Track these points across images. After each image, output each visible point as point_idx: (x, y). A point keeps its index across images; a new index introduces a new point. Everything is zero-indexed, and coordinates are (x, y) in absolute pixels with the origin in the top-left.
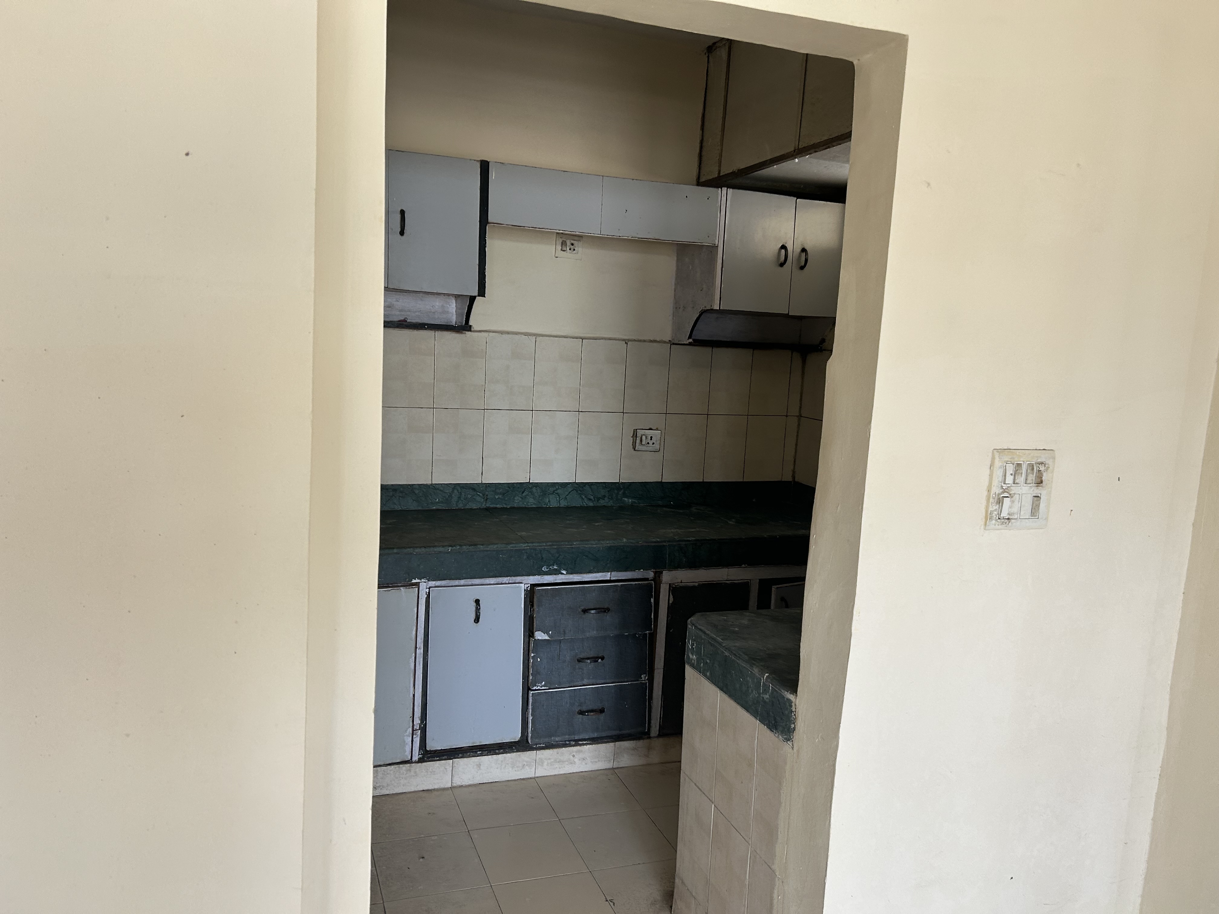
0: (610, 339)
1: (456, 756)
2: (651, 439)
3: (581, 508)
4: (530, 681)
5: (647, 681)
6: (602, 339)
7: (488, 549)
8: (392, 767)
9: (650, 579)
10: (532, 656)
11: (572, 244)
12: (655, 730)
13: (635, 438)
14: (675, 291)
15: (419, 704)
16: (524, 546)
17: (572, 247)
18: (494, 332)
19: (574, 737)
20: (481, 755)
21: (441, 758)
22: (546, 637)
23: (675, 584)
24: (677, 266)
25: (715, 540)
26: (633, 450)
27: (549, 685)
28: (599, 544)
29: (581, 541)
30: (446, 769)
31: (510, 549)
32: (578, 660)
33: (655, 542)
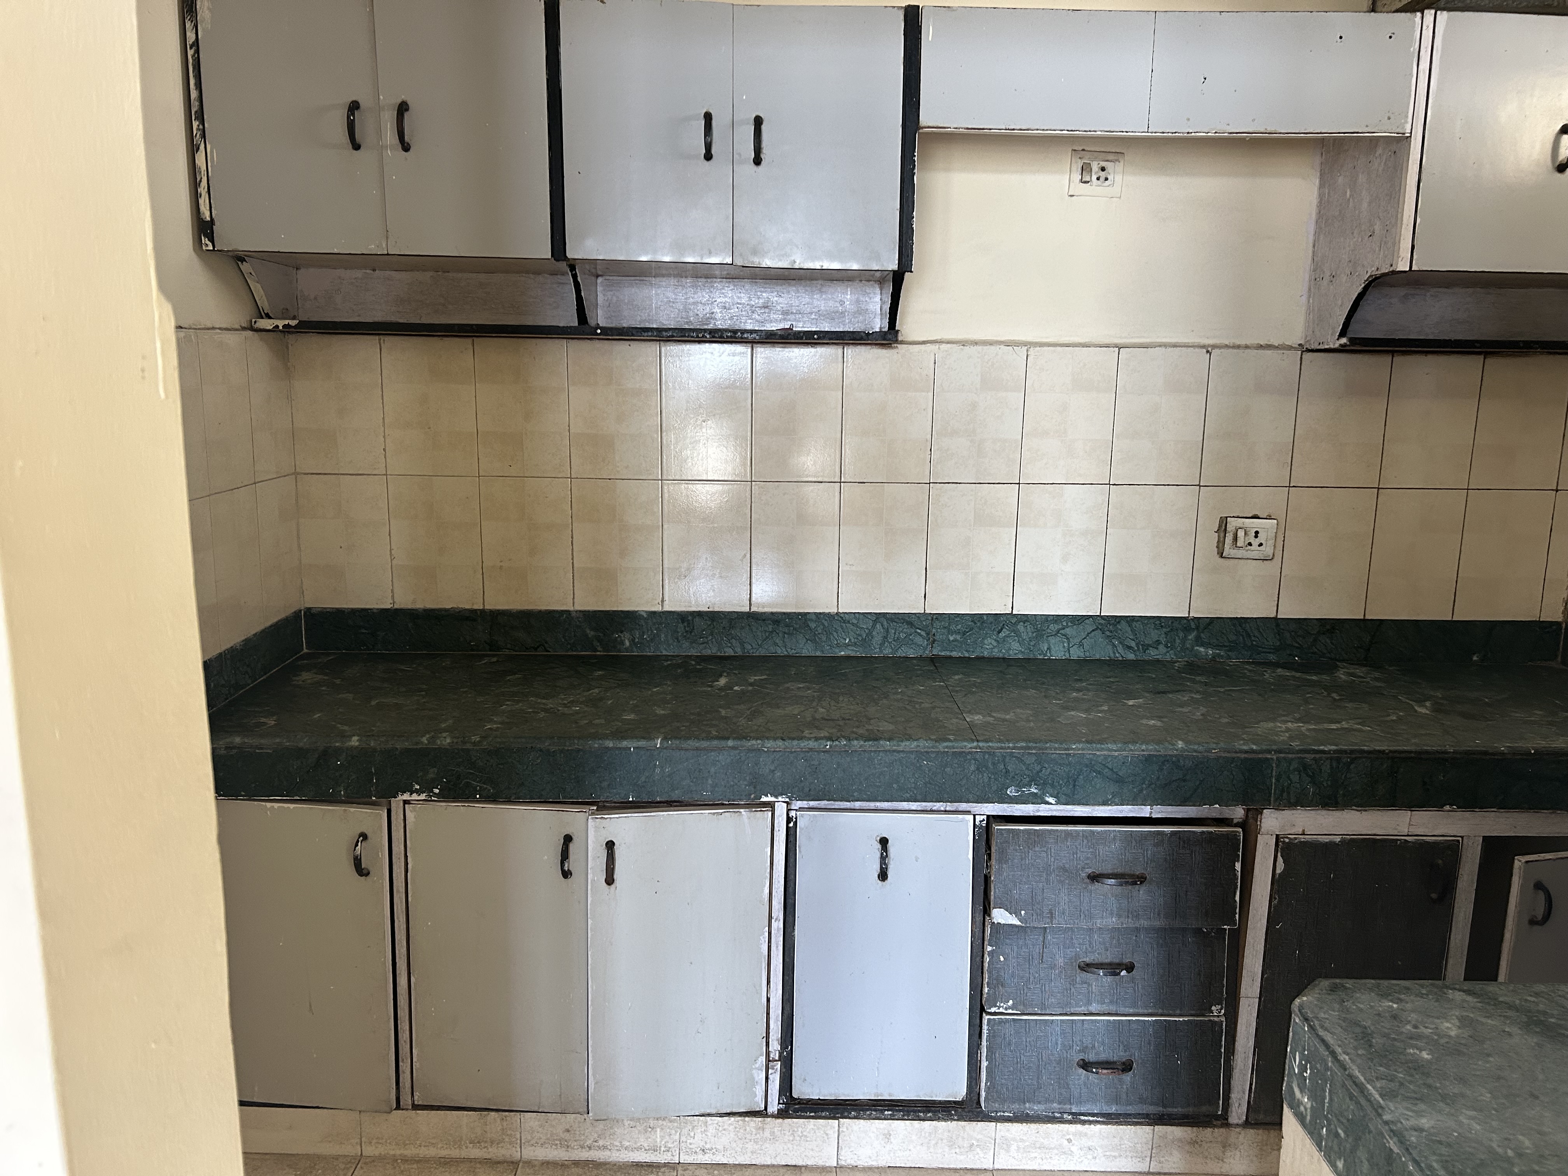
0: (1175, 346)
1: (846, 1114)
2: (1256, 537)
3: (1111, 663)
4: (985, 996)
5: (1223, 1019)
6: (1160, 346)
7: (901, 749)
8: (732, 1119)
9: (1235, 821)
10: (988, 950)
11: (1103, 169)
12: (1238, 1111)
13: (1222, 535)
14: (1314, 246)
15: (777, 1017)
16: (970, 746)
17: (1103, 175)
18: (948, 342)
19: (1071, 1109)
20: (892, 1118)
21: (820, 1114)
22: (1014, 921)
23: (1289, 836)
24: (1321, 196)
25: (1383, 752)
26: (1217, 557)
27: (1022, 1007)
28: (1124, 750)
29: (1087, 742)
30: (827, 1134)
31: (942, 750)
32: (1079, 967)
33: (1246, 752)
